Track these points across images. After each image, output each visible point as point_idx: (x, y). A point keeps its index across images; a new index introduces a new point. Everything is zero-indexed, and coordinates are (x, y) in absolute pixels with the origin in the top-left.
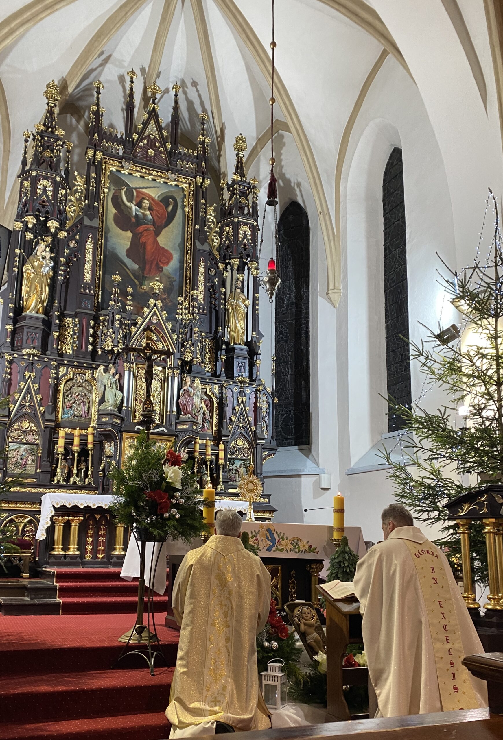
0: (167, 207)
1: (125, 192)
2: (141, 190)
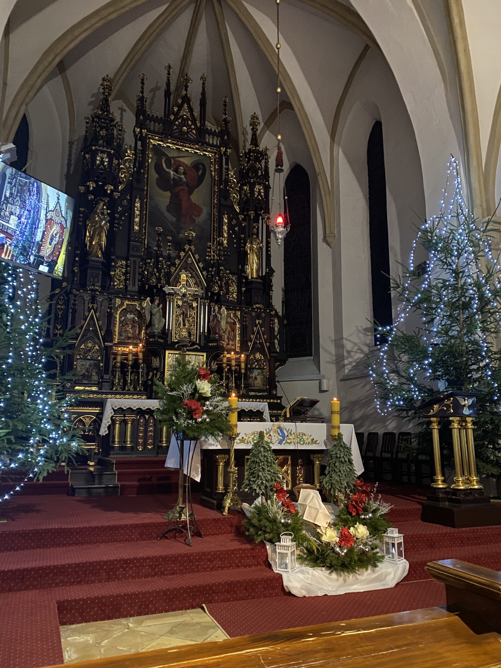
0: (198, 172)
1: (165, 161)
2: (177, 159)
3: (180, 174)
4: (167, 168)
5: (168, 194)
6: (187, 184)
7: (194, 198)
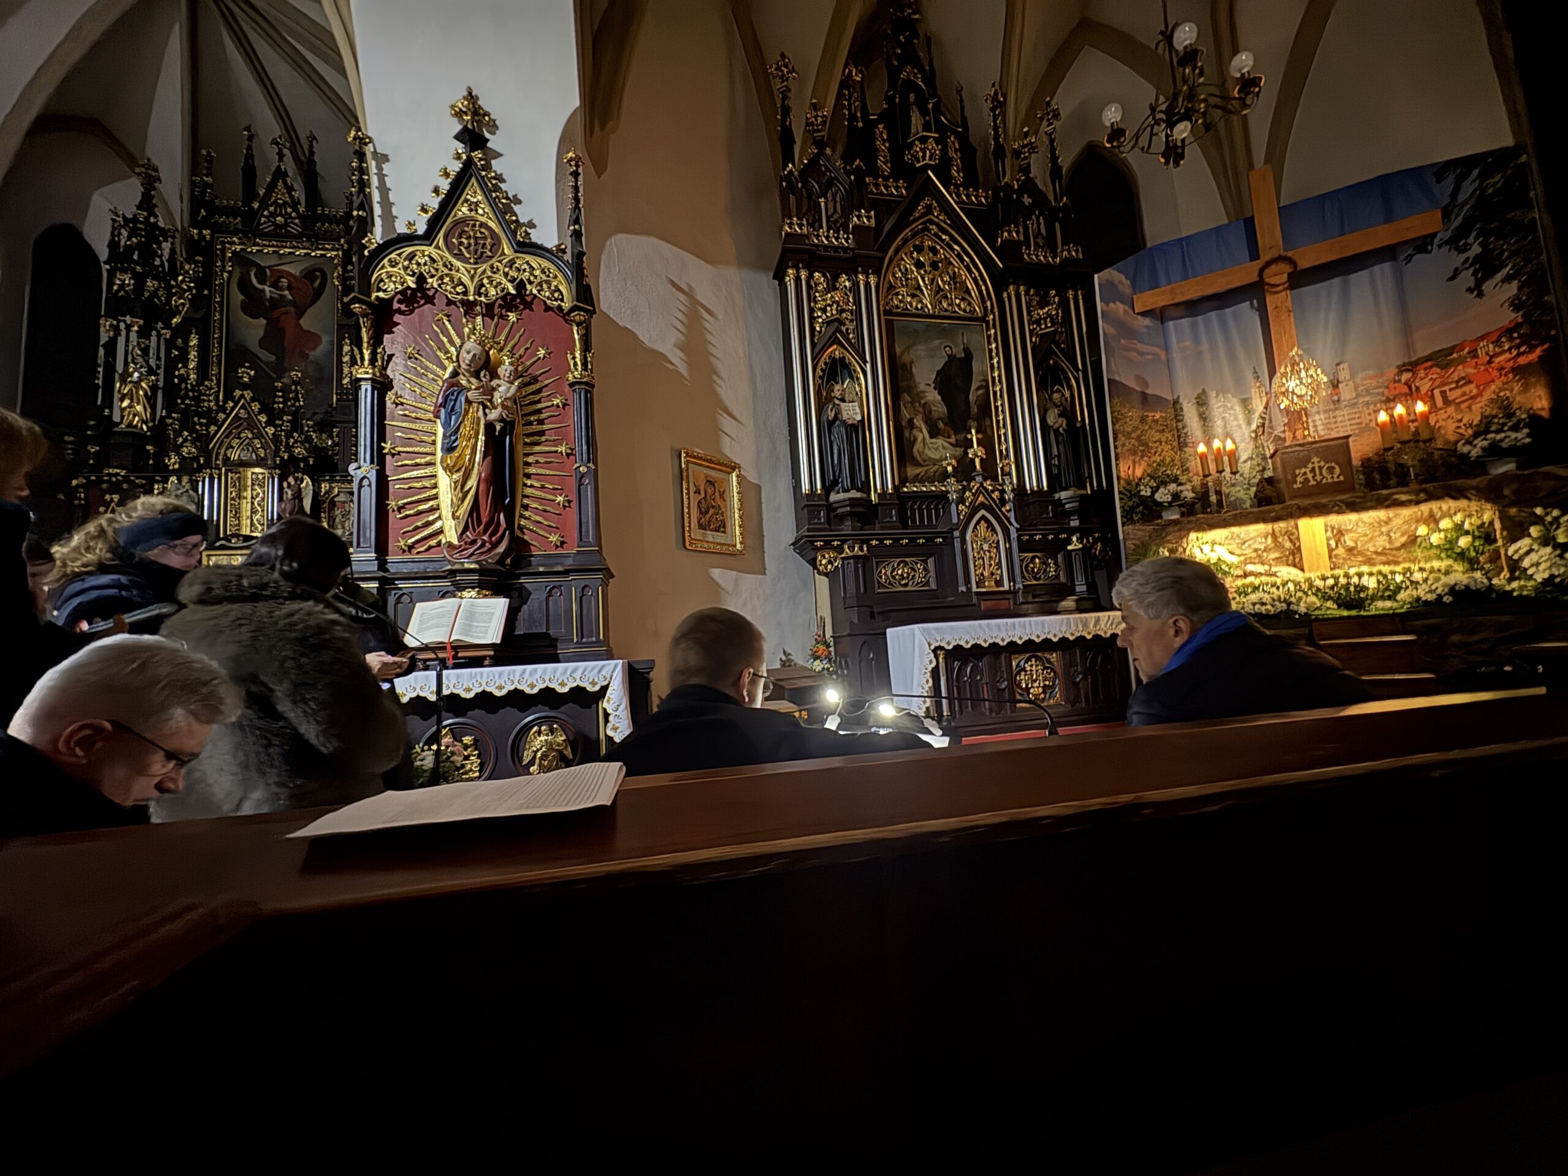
1: (256, 275)
2: (276, 268)
3: (282, 290)
4: (260, 283)
5: (263, 321)
6: (294, 303)
7: (305, 323)
